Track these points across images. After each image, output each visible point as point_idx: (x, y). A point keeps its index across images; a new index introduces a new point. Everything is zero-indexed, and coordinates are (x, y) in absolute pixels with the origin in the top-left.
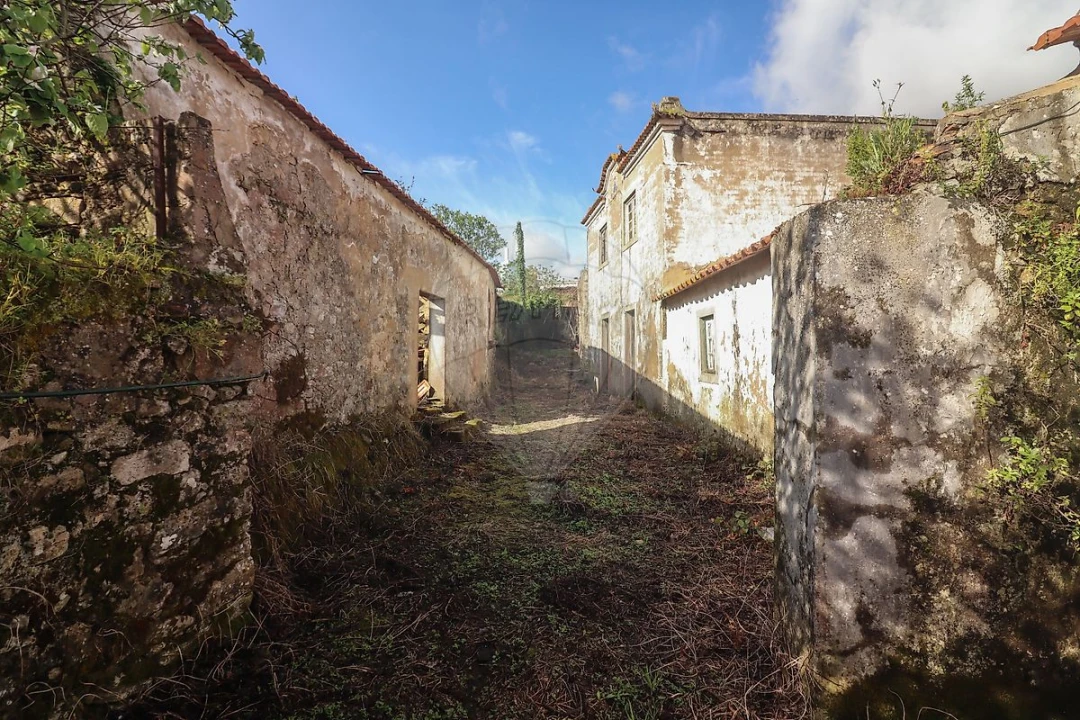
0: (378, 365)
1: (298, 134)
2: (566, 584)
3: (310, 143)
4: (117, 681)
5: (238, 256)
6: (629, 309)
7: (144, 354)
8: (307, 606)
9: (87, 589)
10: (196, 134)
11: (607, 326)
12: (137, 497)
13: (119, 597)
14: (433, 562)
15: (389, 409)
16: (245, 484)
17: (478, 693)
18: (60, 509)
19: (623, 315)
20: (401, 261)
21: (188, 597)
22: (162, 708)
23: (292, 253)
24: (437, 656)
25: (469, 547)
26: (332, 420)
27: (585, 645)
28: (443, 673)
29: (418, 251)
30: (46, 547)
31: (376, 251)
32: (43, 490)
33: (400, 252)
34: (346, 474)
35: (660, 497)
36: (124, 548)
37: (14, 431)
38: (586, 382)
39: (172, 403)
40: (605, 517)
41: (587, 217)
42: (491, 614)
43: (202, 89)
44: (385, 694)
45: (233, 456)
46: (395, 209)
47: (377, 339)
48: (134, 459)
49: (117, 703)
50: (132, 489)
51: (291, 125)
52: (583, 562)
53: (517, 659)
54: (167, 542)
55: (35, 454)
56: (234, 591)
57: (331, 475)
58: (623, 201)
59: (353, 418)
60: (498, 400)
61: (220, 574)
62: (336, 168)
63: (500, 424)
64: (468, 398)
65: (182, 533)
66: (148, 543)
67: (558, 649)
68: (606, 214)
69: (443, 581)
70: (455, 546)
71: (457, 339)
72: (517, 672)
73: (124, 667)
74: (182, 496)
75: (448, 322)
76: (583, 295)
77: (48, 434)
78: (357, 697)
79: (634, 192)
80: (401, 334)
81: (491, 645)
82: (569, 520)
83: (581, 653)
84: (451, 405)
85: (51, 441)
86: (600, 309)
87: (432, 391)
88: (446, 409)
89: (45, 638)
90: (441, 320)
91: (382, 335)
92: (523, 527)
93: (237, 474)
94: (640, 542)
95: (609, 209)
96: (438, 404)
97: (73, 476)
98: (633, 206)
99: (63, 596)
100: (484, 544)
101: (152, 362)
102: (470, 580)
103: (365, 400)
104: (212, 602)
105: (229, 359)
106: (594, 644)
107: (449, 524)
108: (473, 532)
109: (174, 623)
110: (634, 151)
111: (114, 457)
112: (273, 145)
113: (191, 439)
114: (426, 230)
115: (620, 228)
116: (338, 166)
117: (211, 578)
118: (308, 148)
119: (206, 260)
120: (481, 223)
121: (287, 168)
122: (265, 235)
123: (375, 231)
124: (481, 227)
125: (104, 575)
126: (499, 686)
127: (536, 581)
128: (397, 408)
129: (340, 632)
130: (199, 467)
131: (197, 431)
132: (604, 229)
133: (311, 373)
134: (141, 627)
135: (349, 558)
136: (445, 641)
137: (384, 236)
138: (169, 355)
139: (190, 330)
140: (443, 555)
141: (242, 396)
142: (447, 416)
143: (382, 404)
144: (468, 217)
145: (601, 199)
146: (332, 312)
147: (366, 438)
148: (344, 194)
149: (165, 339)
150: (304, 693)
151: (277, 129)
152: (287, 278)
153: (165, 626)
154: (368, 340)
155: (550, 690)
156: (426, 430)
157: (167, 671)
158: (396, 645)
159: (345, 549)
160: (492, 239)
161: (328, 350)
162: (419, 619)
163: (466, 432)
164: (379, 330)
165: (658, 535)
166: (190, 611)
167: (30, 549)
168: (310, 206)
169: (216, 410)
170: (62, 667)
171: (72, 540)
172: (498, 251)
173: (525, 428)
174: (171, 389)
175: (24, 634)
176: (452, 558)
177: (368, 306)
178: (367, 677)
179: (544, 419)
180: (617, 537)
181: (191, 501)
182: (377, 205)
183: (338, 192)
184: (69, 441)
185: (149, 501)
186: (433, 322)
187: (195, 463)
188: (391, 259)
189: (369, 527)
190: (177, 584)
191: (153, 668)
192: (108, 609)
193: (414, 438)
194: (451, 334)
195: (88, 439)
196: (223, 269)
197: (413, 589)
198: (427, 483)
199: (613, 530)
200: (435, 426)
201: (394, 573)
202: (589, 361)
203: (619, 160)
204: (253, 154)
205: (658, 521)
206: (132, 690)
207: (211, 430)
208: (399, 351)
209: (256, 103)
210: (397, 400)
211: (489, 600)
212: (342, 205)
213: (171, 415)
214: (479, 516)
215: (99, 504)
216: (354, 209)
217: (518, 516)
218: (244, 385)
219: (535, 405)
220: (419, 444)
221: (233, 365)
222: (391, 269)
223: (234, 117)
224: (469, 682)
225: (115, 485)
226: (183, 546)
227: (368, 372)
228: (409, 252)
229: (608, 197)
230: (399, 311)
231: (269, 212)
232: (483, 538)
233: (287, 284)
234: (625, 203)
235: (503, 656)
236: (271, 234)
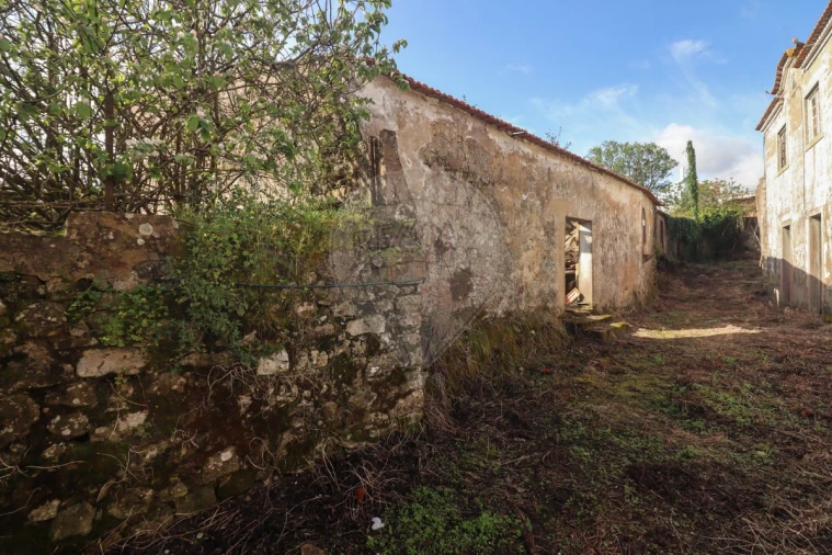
0: (528, 276)
1: (462, 121)
2: (656, 469)
3: (471, 124)
4: (349, 437)
5: (411, 208)
6: (814, 213)
7: (361, 267)
8: (454, 431)
9: (335, 385)
10: (387, 142)
11: (788, 234)
12: (359, 343)
13: (350, 394)
14: (547, 424)
15: (538, 309)
16: (417, 345)
17: (547, 519)
18: (325, 343)
19: (807, 222)
20: (547, 195)
21: (386, 404)
22: (366, 458)
23: (461, 201)
24: (526, 486)
25: (580, 420)
26: (492, 313)
27: (651, 519)
28: (527, 498)
29: (563, 185)
30: (318, 360)
31: (525, 191)
32: (317, 333)
33: (546, 188)
34: (497, 351)
35: (811, 416)
36: (352, 369)
37: (305, 304)
38: (765, 293)
39: (376, 294)
40: (728, 423)
41: (762, 123)
42: (577, 472)
43: (402, 110)
44: (483, 496)
45: (410, 327)
46: (541, 156)
47: (526, 257)
48: (357, 322)
49: (348, 449)
50: (356, 338)
51: (458, 116)
52: (683, 455)
53: (585, 508)
54: (373, 370)
55: (313, 315)
56: (412, 407)
57: (486, 350)
58: (804, 96)
59: (508, 314)
60: (654, 308)
61: (405, 395)
62: (491, 136)
63: (648, 328)
64: (618, 304)
65: (381, 367)
66: (364, 370)
67: (624, 514)
68: (785, 114)
69: (551, 439)
70: (568, 418)
71: (605, 255)
72: (582, 517)
73: (352, 431)
74: (382, 346)
75: (595, 241)
76: (762, 202)
77: (319, 306)
78: (465, 491)
79: (817, 84)
80: (548, 252)
81: (570, 492)
82: (686, 418)
83: (646, 524)
84: (599, 309)
85: (321, 309)
86: (780, 216)
87: (581, 297)
88: (594, 312)
89: (316, 404)
90: (589, 239)
91: (531, 253)
92: (637, 415)
93: (413, 338)
94: (762, 453)
95: (788, 109)
96: (587, 308)
97: (329, 328)
98: (817, 101)
99: (325, 386)
100: (593, 421)
101: (366, 272)
102: (571, 443)
103: (518, 302)
104: (398, 410)
105: (405, 271)
106: (659, 521)
107: (570, 400)
108: (588, 410)
109: (377, 415)
110: (813, 39)
111: (348, 320)
112: (446, 133)
113: (386, 315)
114: (570, 167)
115: (800, 128)
116: (493, 135)
117: (398, 396)
118: (470, 128)
119: (394, 213)
120: (649, 149)
121: (456, 145)
122: (442, 192)
123: (524, 176)
124: (650, 152)
125: (343, 381)
126: (564, 522)
127: (629, 459)
128: (546, 308)
129: (469, 450)
130: (391, 332)
131: (389, 311)
132: (782, 132)
133: (475, 281)
134: (360, 413)
135: (489, 407)
136: (536, 478)
137: (532, 179)
138: (375, 269)
139: (383, 254)
140: (557, 422)
141: (414, 292)
142: (594, 318)
143: (532, 304)
144: (637, 146)
145: (776, 101)
146: (490, 238)
147: (517, 329)
148: (498, 153)
149: (371, 259)
150: (436, 477)
151: (448, 122)
152: (458, 218)
153: (373, 415)
154: (519, 257)
155: (603, 540)
156: (571, 327)
157: (374, 440)
158: (501, 469)
159: (487, 401)
160: (662, 162)
161: (488, 265)
162: (522, 458)
163: (608, 332)
164: (528, 249)
165: (787, 451)
166: (385, 412)
167: (311, 360)
168: (473, 167)
169: (400, 299)
170: (324, 420)
171: (329, 359)
172: (669, 172)
173: (670, 334)
174: (375, 286)
175: (308, 399)
176: (563, 424)
177: (519, 233)
178: (476, 482)
179: (697, 327)
180: (733, 443)
181: (386, 351)
182: (525, 157)
183: (493, 153)
184: (327, 310)
185: (364, 346)
186: (582, 242)
187: (388, 329)
188: (538, 194)
189: (508, 389)
190: (379, 395)
191: (365, 436)
192: (345, 399)
193: (558, 332)
194: (600, 252)
195: (336, 310)
196: (403, 217)
197: (527, 438)
198: (563, 368)
199: (731, 436)
200: (579, 325)
201: (517, 425)
202: (768, 272)
203: (795, 53)
204: (434, 141)
205: (794, 439)
206: (356, 444)
207: (395, 310)
208: (547, 265)
209: (434, 109)
210: (545, 302)
211: (581, 461)
212: (496, 161)
213: (376, 300)
214: (599, 400)
215: (341, 344)
216: (506, 163)
217: (634, 406)
218: (415, 285)
219: (693, 314)
220: (562, 337)
221: (408, 273)
222: (538, 202)
223: (421, 122)
224: (543, 511)
225: (348, 335)
226: (382, 375)
227: (520, 280)
228: (554, 188)
229: (787, 96)
230: (547, 234)
231: (444, 177)
232: (595, 416)
233: (458, 222)
234: (807, 98)
235: (575, 503)
236: (446, 190)
